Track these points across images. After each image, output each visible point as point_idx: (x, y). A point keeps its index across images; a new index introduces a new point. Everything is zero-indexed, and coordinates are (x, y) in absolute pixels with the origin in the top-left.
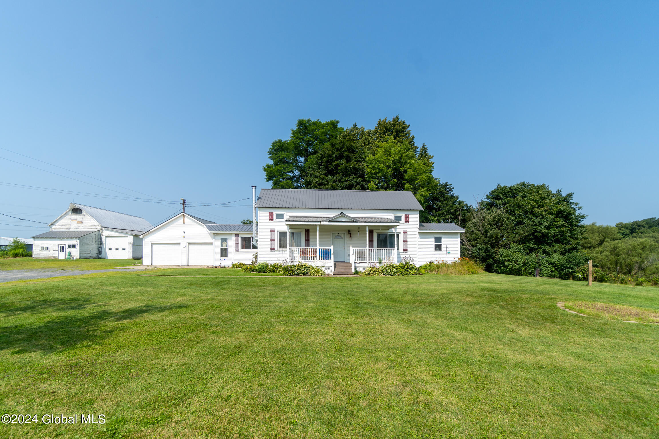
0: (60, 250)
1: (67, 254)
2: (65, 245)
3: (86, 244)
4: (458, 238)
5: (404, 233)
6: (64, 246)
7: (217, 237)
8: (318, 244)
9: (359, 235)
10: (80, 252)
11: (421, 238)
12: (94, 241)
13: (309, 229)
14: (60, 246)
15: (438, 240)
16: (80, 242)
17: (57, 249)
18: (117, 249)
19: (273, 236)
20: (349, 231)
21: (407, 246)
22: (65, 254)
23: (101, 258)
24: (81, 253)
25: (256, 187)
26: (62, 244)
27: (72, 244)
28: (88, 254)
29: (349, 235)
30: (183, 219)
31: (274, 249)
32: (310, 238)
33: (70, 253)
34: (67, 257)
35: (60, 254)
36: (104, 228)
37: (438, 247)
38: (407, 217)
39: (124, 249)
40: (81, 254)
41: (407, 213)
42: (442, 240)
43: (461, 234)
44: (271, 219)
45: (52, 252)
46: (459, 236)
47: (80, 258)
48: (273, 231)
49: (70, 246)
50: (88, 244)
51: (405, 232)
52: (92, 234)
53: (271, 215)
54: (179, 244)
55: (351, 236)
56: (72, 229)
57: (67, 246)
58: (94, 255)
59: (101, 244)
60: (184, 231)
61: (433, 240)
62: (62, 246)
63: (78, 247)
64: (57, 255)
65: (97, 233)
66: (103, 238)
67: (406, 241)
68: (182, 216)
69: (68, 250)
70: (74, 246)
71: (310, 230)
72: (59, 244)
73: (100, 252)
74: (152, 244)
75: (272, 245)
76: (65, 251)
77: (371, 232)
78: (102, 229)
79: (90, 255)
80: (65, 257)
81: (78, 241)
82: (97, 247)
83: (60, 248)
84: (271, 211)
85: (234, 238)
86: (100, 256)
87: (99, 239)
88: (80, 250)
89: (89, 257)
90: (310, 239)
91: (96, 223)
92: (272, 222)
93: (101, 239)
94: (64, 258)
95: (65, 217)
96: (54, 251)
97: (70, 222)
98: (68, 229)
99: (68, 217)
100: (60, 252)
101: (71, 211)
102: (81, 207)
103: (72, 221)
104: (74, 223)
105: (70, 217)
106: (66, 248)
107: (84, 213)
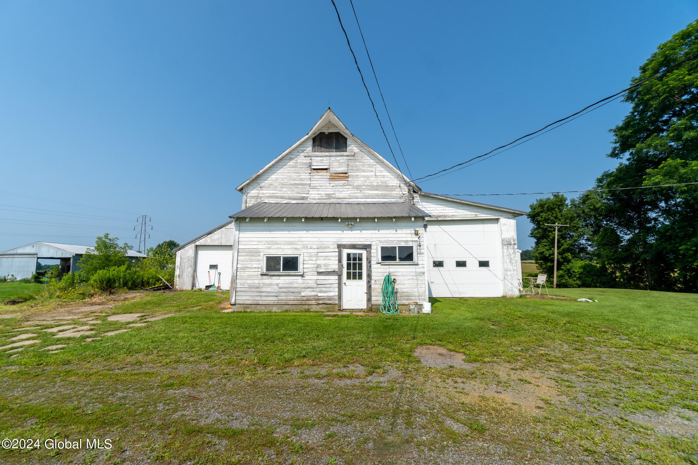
0: (345, 271)
1: (377, 287)
2: (367, 247)
14: (345, 252)
17: (334, 265)
18: (461, 264)
22: (369, 287)
26: (354, 247)
27: (396, 245)
33: (389, 281)
34: (378, 299)
35: (344, 289)
39: (484, 264)
45: (311, 278)
49: (386, 254)
57: (376, 254)
62: (354, 251)
63: (422, 257)
64: (334, 293)
69: (380, 270)
70: (407, 254)
72: (340, 247)
76: (369, 276)
80: (369, 300)
83: (345, 262)
94: (363, 305)
95: (291, 159)
96: (320, 273)
97: (307, 176)
98: (303, 198)
99: (301, 159)
100: (349, 277)
101: (310, 143)
102: (341, 127)
103: (315, 173)
104: (321, 179)
105: (307, 160)
106: (369, 262)
107: (353, 147)
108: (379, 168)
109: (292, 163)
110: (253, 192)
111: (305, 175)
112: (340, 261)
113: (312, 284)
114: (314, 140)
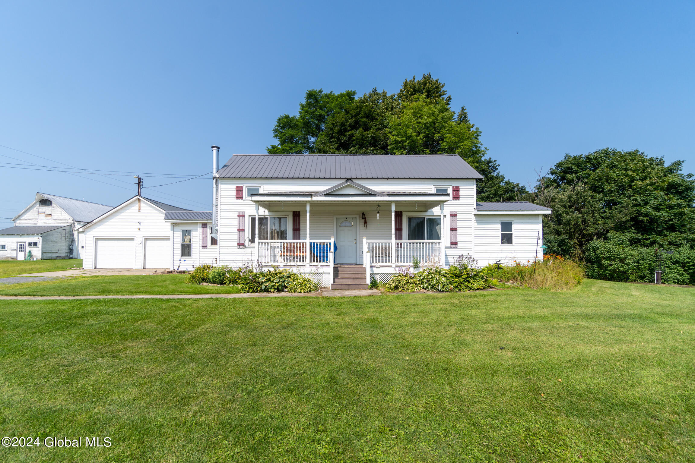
0: (19, 249)
1: (27, 253)
2: (25, 242)
3: (52, 241)
4: (539, 223)
5: (452, 215)
6: (24, 244)
7: (176, 228)
8: (308, 236)
9: (378, 218)
10: (42, 251)
11: (479, 224)
12: (63, 238)
13: (299, 212)
14: (19, 244)
15: (506, 226)
16: (43, 239)
17: (15, 248)
19: (241, 223)
20: (363, 214)
21: (456, 237)
22: (25, 254)
23: (72, 258)
24: (43, 253)
25: (218, 148)
26: (21, 242)
27: (33, 242)
28: (55, 254)
29: (363, 221)
30: (138, 205)
31: (243, 245)
32: (301, 226)
33: (30, 252)
34: (26, 257)
35: (18, 254)
36: (76, 223)
37: (507, 239)
38: (456, 190)
40: (45, 254)
41: (456, 184)
42: (514, 226)
43: (545, 216)
44: (239, 196)
45: (9, 251)
46: (541, 219)
47: (42, 259)
48: (241, 216)
49: (30, 244)
50: (54, 242)
51: (454, 215)
52: (60, 229)
53: (239, 190)
54: (132, 239)
55: (365, 223)
56: (40, 224)
57: (27, 244)
58: (64, 255)
59: (73, 241)
60: (139, 221)
61: (499, 226)
62: (21, 244)
63: (40, 245)
64: (15, 256)
65: (67, 229)
66: (75, 233)
67: (455, 230)
68: (137, 201)
69: (28, 249)
70: (35, 244)
71: (301, 214)
72: (17, 242)
73: (71, 251)
74: (97, 239)
75: (241, 237)
76: (25, 251)
77: (399, 215)
78: (74, 224)
79: (58, 255)
80: (25, 257)
81: (41, 238)
82: (67, 245)
83: (19, 247)
84: (239, 183)
85: (200, 230)
86: (71, 256)
87: (70, 235)
88: (43, 248)
89: (56, 258)
90: (301, 228)
91: (67, 216)
92: (240, 201)
93: (73, 235)
94: (23, 259)
95: (32, 209)
96: (12, 250)
97: (37, 216)
98: (35, 224)
99: (35, 209)
100: (20, 251)
101: (38, 203)
102: (50, 197)
103: (40, 215)
104: (42, 217)
105: (37, 210)
106: (25, 247)
107: (53, 205)
108: (63, 212)
109: (32, 211)
110: (18, 221)
111: (36, 215)
112: (17, 246)
113: (10, 253)
114: (40, 202)
